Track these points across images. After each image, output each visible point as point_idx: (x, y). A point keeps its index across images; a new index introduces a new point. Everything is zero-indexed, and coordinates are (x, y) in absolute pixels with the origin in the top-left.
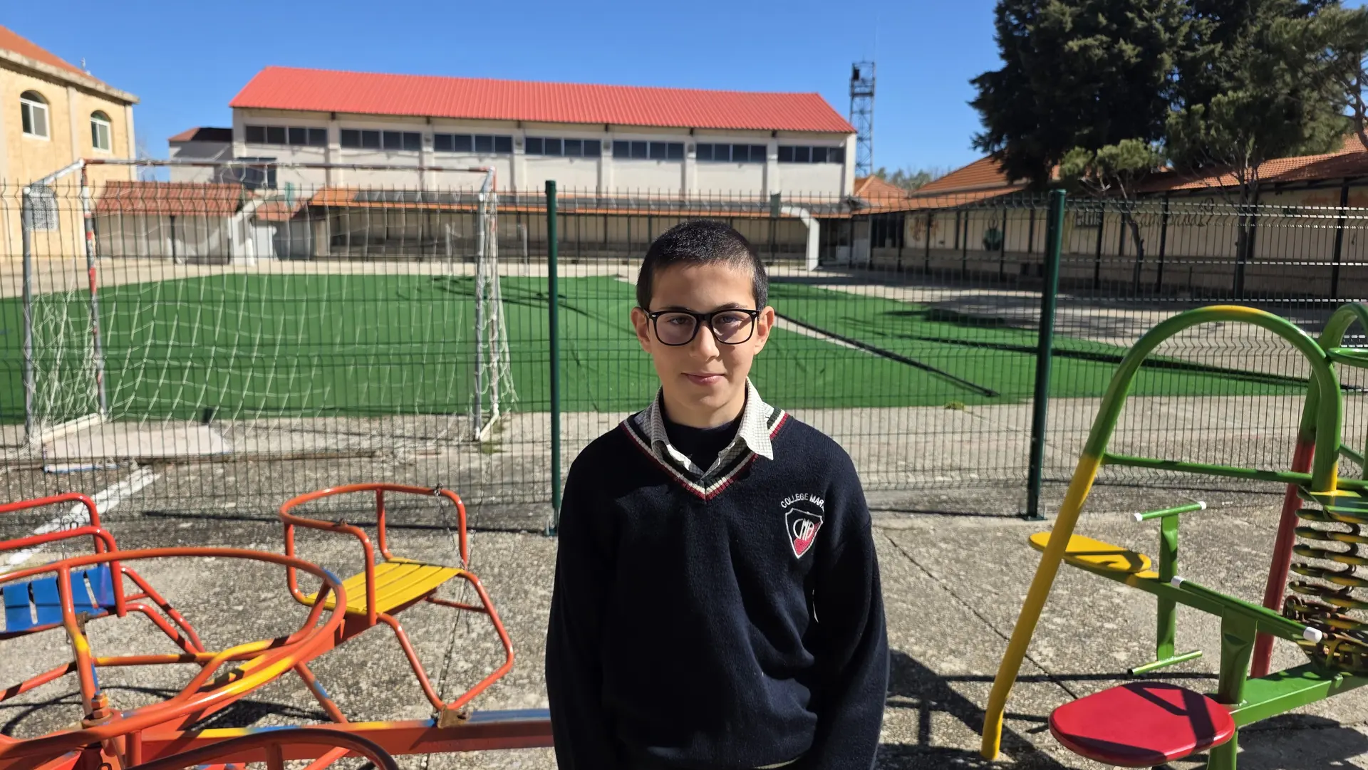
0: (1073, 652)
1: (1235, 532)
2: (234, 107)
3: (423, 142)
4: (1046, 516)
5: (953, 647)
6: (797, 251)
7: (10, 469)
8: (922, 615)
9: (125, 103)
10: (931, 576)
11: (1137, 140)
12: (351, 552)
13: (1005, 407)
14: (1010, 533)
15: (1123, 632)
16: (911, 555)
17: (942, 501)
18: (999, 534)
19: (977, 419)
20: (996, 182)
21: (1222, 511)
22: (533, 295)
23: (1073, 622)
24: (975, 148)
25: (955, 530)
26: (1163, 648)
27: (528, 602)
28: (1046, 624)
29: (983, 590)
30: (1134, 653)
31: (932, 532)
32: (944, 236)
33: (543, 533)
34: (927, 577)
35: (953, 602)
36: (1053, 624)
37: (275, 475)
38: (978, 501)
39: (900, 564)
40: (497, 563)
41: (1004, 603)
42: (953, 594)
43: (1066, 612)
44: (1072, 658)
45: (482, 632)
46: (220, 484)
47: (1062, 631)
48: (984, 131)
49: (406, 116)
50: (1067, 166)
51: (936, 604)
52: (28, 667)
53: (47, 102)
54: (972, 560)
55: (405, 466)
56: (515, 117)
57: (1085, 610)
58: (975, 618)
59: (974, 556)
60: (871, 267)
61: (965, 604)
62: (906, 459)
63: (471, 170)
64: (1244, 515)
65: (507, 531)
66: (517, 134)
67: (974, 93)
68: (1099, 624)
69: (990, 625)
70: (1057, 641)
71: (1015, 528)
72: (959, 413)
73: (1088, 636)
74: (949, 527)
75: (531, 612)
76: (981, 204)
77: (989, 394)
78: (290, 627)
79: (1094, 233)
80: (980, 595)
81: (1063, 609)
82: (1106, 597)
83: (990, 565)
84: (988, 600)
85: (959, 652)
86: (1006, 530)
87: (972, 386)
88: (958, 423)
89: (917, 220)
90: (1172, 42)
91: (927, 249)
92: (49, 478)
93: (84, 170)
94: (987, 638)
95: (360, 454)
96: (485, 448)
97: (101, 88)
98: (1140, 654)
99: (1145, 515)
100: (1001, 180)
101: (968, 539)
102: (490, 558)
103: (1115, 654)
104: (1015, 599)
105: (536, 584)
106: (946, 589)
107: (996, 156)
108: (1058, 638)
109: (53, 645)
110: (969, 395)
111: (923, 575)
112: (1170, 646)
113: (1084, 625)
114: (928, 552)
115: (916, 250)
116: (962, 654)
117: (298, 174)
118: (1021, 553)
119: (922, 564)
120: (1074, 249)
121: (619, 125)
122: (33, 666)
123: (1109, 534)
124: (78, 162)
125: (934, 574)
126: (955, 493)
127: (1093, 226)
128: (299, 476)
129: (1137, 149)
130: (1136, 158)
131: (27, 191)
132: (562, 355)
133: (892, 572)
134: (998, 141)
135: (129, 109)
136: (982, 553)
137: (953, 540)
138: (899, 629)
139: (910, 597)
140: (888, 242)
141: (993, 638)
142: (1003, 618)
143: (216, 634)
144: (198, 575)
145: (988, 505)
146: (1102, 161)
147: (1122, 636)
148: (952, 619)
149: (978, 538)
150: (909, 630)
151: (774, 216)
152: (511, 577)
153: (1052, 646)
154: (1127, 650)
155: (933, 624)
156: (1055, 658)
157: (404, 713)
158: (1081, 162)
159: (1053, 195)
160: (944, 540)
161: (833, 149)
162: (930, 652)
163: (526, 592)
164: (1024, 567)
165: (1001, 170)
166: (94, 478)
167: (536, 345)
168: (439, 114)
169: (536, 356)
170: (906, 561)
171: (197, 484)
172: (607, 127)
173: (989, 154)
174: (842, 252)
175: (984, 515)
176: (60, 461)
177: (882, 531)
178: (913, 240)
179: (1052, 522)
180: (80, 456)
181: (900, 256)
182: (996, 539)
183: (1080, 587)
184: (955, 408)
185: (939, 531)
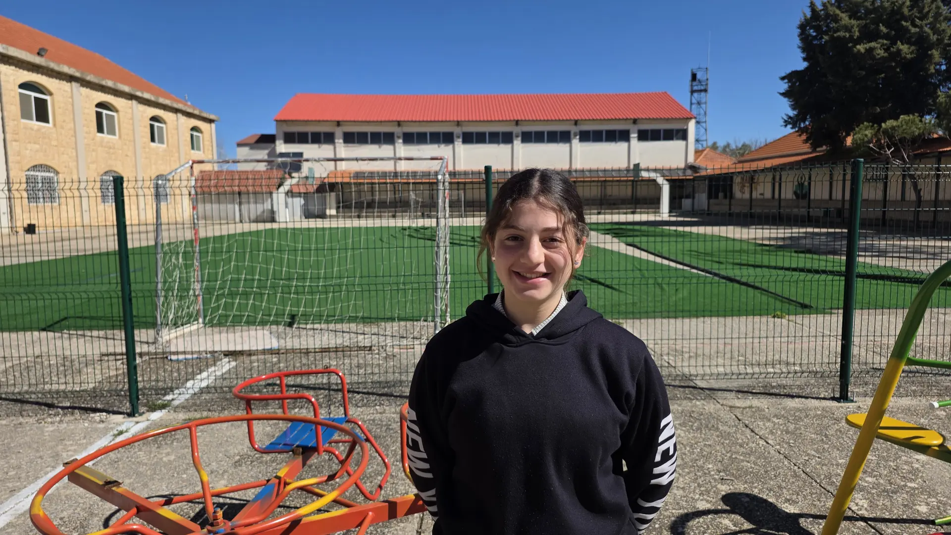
0: (883, 504)
2: (277, 121)
3: (396, 138)
4: (855, 399)
5: (788, 497)
6: (654, 203)
8: (762, 472)
9: (211, 121)
10: (767, 443)
11: (914, 115)
12: (359, 415)
13: (819, 317)
14: (827, 412)
15: (923, 490)
16: (751, 427)
17: (773, 387)
18: (819, 412)
19: (797, 326)
20: (804, 150)
22: (469, 238)
23: (882, 481)
24: (786, 126)
25: (784, 409)
28: (860, 482)
29: (808, 455)
30: (933, 507)
31: (767, 410)
32: (764, 190)
34: (765, 443)
36: (866, 482)
38: (801, 387)
39: (743, 433)
41: (826, 465)
42: (786, 457)
43: (875, 473)
44: (882, 510)
47: (873, 488)
48: (792, 113)
49: (385, 121)
50: (859, 136)
51: (773, 464)
52: (164, 488)
53: (165, 123)
54: (798, 432)
56: (455, 119)
57: (891, 472)
58: (803, 475)
59: (800, 429)
60: (709, 213)
61: (795, 465)
62: (745, 356)
63: (432, 159)
66: (457, 130)
67: (784, 86)
68: (903, 483)
69: (816, 481)
70: (870, 496)
71: (831, 408)
72: (784, 321)
73: (895, 492)
74: (779, 406)
76: (791, 166)
77: (804, 306)
78: (323, 466)
79: (881, 186)
80: (807, 458)
81: (873, 471)
82: (906, 463)
83: (813, 436)
84: (813, 462)
85: (793, 501)
86: (823, 409)
87: (791, 301)
88: (782, 328)
89: (742, 179)
90: (940, 41)
91: (751, 199)
92: (173, 363)
93: (192, 167)
94: (814, 491)
95: (362, 349)
97: (197, 112)
98: (939, 508)
99: (941, 404)
100: (806, 148)
101: (794, 415)
103: (918, 507)
104: (834, 463)
106: (780, 453)
107: (801, 131)
108: (869, 493)
109: (178, 474)
110: (787, 306)
111: (762, 442)
113: (891, 484)
114: (764, 425)
115: (742, 200)
116: (795, 502)
117: (322, 165)
118: (836, 427)
119: (761, 434)
121: (525, 120)
122: (167, 487)
124: (188, 163)
125: (770, 442)
126: (783, 381)
127: (880, 180)
129: (913, 122)
130: (914, 129)
133: (737, 439)
134: (804, 122)
135: (213, 125)
136: (806, 427)
137: (783, 416)
138: (746, 482)
139: (752, 458)
140: (721, 195)
141: (818, 491)
142: (826, 476)
143: (276, 469)
144: (264, 429)
145: (808, 391)
146: (886, 132)
147: (922, 493)
148: (786, 475)
149: (803, 415)
150: (753, 484)
151: (636, 179)
153: (865, 499)
154: (927, 504)
155: (771, 479)
156: (869, 508)
157: (399, 528)
158: (869, 133)
159: (853, 163)
160: (776, 416)
161: (678, 131)
164: (839, 438)
165: (806, 141)
166: (197, 364)
167: (479, 277)
168: (406, 119)
170: (748, 431)
172: (517, 123)
173: (797, 129)
174: (686, 203)
175: (807, 398)
176: (177, 353)
177: (728, 408)
178: (740, 193)
179: (861, 404)
180: (189, 349)
181: (730, 205)
182: (816, 416)
183: (885, 454)
184: (779, 317)
185: (772, 410)
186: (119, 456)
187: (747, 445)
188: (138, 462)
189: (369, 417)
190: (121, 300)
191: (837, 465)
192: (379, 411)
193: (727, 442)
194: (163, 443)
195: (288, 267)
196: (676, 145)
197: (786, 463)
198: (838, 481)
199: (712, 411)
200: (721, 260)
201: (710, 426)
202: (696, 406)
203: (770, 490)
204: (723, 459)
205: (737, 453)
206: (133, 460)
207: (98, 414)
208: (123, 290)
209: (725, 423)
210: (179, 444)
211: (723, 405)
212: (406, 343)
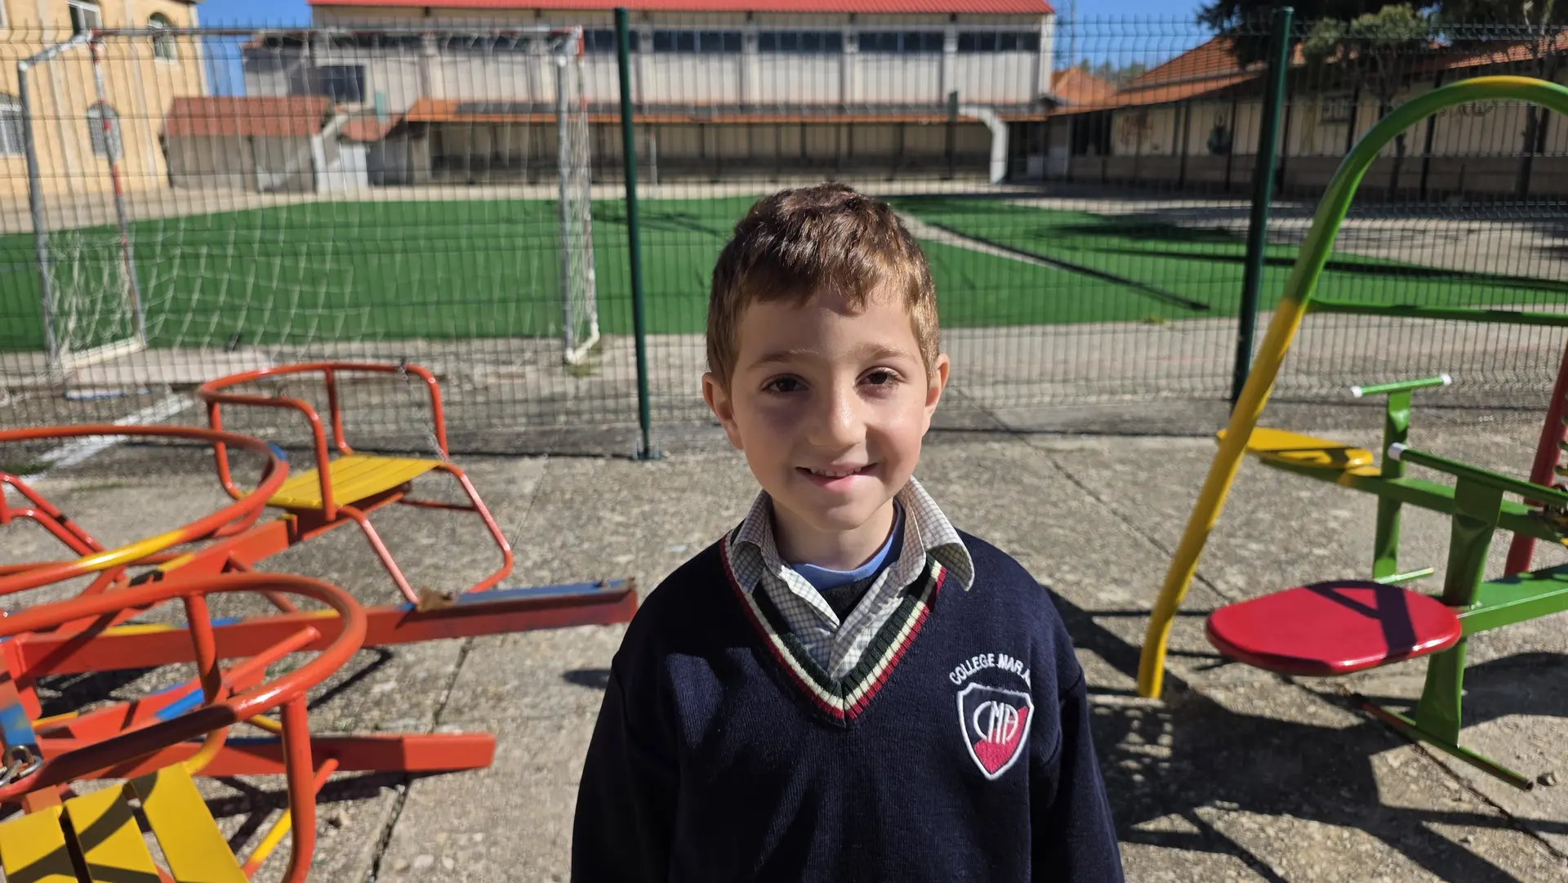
1: (1493, 449)
2: (315, 5)
3: (534, 44)
5: (1117, 576)
6: (979, 163)
7: (28, 395)
8: (1082, 541)
9: (190, 4)
10: (1098, 499)
11: (1403, 5)
13: (1215, 322)
16: (1076, 477)
17: (1124, 421)
18: (1192, 455)
19: (1178, 335)
20: (1226, 71)
21: (1478, 428)
23: (1273, 548)
24: (1199, 24)
25: (1136, 451)
26: (1384, 562)
27: (600, 529)
29: (1163, 515)
31: (1107, 454)
32: (1161, 138)
33: (631, 458)
34: (1094, 500)
35: (1124, 527)
38: (1169, 421)
39: (1062, 487)
40: (570, 488)
42: (1125, 519)
45: (539, 560)
47: (1258, 558)
50: (1311, 43)
51: (1102, 530)
53: (100, 5)
54: (1152, 482)
55: (485, 389)
56: (641, 10)
57: (1290, 535)
58: (1148, 544)
59: (1156, 478)
60: (1070, 179)
61: (1138, 529)
64: (1506, 431)
65: (588, 455)
66: (645, 31)
68: (1305, 550)
70: (1250, 570)
72: (1156, 328)
73: (1292, 563)
74: (1129, 449)
75: (601, 540)
76: (1207, 97)
77: (1195, 306)
79: (1344, 130)
80: (1157, 519)
81: (1262, 534)
82: (1318, 521)
83: (1176, 488)
84: (1167, 525)
86: (1199, 450)
87: (1176, 300)
89: (1127, 120)
91: (1138, 156)
92: (71, 404)
93: (93, 42)
96: (576, 372)
99: (1366, 390)
100: (1229, 65)
101: (1150, 460)
102: (563, 484)
105: (613, 510)
106: (1115, 513)
107: (1222, 36)
108: (1250, 565)
110: (1169, 308)
111: (1090, 499)
112: (1391, 561)
113: (1287, 551)
114: (1098, 474)
115: (1125, 158)
116: (1126, 584)
119: (1091, 486)
120: (1318, 149)
121: (764, 12)
125: (1104, 498)
126: (1142, 412)
127: (1342, 121)
129: (1403, 16)
130: (1401, 30)
131: (24, 64)
133: (1050, 495)
134: (1229, 15)
136: (1166, 475)
137: (1132, 461)
138: (1051, 556)
139: (1070, 522)
140: (1091, 149)
145: (1181, 424)
146: (1357, 35)
147: (1334, 563)
148: (1119, 545)
149: (1164, 459)
151: (952, 120)
152: (583, 503)
155: (1095, 551)
156: (1244, 587)
158: (1331, 36)
160: (1122, 462)
161: (1024, 34)
163: (599, 519)
165: (1230, 53)
166: (121, 405)
168: (552, 6)
170: (1070, 484)
172: (750, 15)
173: (1217, 31)
174: (1034, 164)
175: (1176, 435)
177: (1043, 453)
178: (1122, 146)
181: (1105, 165)
183: (1285, 510)
184: (1150, 321)
185: (1117, 454)
187: (1065, 502)
193: (1032, 499)
196: (1019, 60)
199: (1016, 456)
201: (1009, 477)
202: (991, 450)
205: (1046, 515)
209: (1035, 474)
211: (1036, 448)
212: (514, 369)
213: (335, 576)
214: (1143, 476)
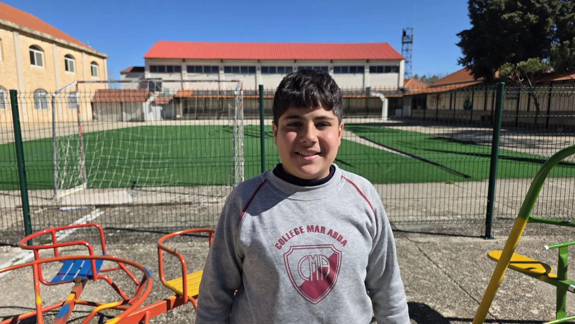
0: (510, 309)
2: (146, 58)
3: (220, 70)
4: (495, 237)
5: (449, 304)
6: (378, 112)
7: (46, 209)
8: (434, 286)
9: (103, 58)
10: (438, 267)
11: (536, 58)
13: (475, 184)
14: (477, 245)
15: (536, 299)
16: (428, 256)
17: (443, 229)
18: (472, 246)
19: (461, 189)
20: (469, 79)
23: (509, 293)
24: (459, 64)
25: (450, 243)
26: (560, 313)
29: (464, 275)
30: (542, 310)
31: (439, 245)
32: (445, 104)
34: (436, 267)
36: (500, 293)
37: (150, 212)
38: (461, 229)
39: (423, 260)
41: (475, 282)
42: (449, 276)
43: (505, 287)
44: (509, 312)
46: (127, 216)
47: (504, 297)
48: (463, 56)
49: (213, 59)
50: (503, 71)
51: (441, 281)
53: (75, 59)
54: (458, 259)
55: (204, 209)
56: (257, 58)
57: (516, 286)
58: (460, 289)
59: (459, 257)
60: (411, 118)
61: (455, 282)
62: (426, 208)
63: (233, 81)
66: (258, 65)
67: (459, 40)
68: (523, 294)
69: (467, 293)
70: (502, 303)
71: (479, 243)
72: (452, 186)
73: (518, 300)
74: (447, 242)
76: (462, 89)
77: (466, 177)
79: (515, 102)
80: (462, 277)
81: (504, 285)
83: (467, 262)
84: (466, 280)
85: (452, 307)
86: (475, 244)
87: (458, 173)
88: (451, 191)
89: (432, 97)
90: (553, 13)
91: (437, 110)
92: (61, 213)
93: (78, 85)
94: (466, 300)
95: (185, 203)
97: (95, 52)
98: (545, 311)
99: (550, 247)
100: (471, 78)
101: (456, 248)
103: (532, 311)
104: (480, 280)
106: (445, 273)
107: (469, 68)
108: (501, 301)
110: (457, 177)
111: (434, 266)
112: (563, 312)
113: (515, 294)
114: (437, 254)
115: (431, 110)
119: (434, 260)
120: (506, 108)
121: (300, 60)
123: (526, 247)
124: (75, 82)
125: (440, 266)
126: (450, 225)
127: (515, 98)
128: (159, 213)
129: (536, 62)
130: (536, 67)
131: (54, 95)
132: (266, 162)
133: (419, 264)
134: (470, 61)
135: (105, 60)
136: (463, 255)
137: (449, 248)
138: (422, 294)
139: (428, 277)
140: (419, 107)
141: (469, 300)
142: (474, 289)
145: (466, 231)
146: (519, 69)
147: (535, 301)
148: (448, 289)
149: (461, 248)
150: (427, 294)
151: (368, 97)
153: (499, 305)
154: (538, 308)
155: (439, 291)
158: (509, 69)
159: (498, 85)
160: (445, 248)
161: (394, 67)
162: (437, 306)
164: (483, 263)
165: (471, 74)
166: (77, 214)
167: (255, 158)
168: (227, 58)
169: (255, 163)
170: (426, 259)
171: (118, 216)
172: (295, 61)
173: (466, 67)
174: (398, 112)
175: (464, 236)
176: (66, 206)
177: (414, 243)
178: (431, 105)
179: (498, 240)
180: (74, 204)
181: (424, 113)
182: (470, 248)
184: (450, 183)
185: (442, 244)
186: (13, 275)
187: (425, 268)
188: (25, 281)
189: (183, 250)
190: (18, 172)
191: (482, 281)
192: (190, 245)
193: (412, 266)
194: (44, 267)
195: (139, 150)
196: (393, 76)
197: (449, 280)
198: (482, 293)
199: (404, 245)
200: (417, 147)
201: (402, 255)
203: (438, 299)
204: (409, 278)
205: (418, 273)
206: (22, 279)
207: (6, 247)
208: (19, 166)
210: (55, 268)
211: (411, 241)
212: (215, 200)
213: (155, 293)
214: (454, 256)
